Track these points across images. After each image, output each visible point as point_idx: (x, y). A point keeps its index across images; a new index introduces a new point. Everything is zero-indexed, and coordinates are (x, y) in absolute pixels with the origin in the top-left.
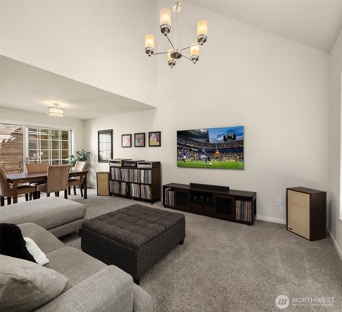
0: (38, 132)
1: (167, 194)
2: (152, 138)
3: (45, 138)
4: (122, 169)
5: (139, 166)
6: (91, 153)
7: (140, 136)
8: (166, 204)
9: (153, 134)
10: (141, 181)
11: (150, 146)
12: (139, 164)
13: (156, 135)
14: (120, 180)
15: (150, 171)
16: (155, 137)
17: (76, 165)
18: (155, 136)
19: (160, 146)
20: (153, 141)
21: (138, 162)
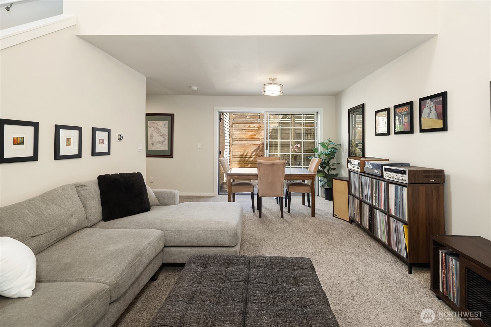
0: (302, 119)
1: (444, 264)
2: (426, 111)
3: (311, 126)
4: (363, 177)
5: (387, 175)
6: (342, 145)
7: (404, 110)
8: (441, 290)
9: (428, 101)
10: (391, 209)
11: (422, 131)
12: (386, 170)
13: (436, 104)
14: (361, 198)
15: (406, 190)
16: (433, 109)
17: (311, 164)
18: (433, 104)
19: (444, 128)
20: (428, 117)
21: (384, 167)
